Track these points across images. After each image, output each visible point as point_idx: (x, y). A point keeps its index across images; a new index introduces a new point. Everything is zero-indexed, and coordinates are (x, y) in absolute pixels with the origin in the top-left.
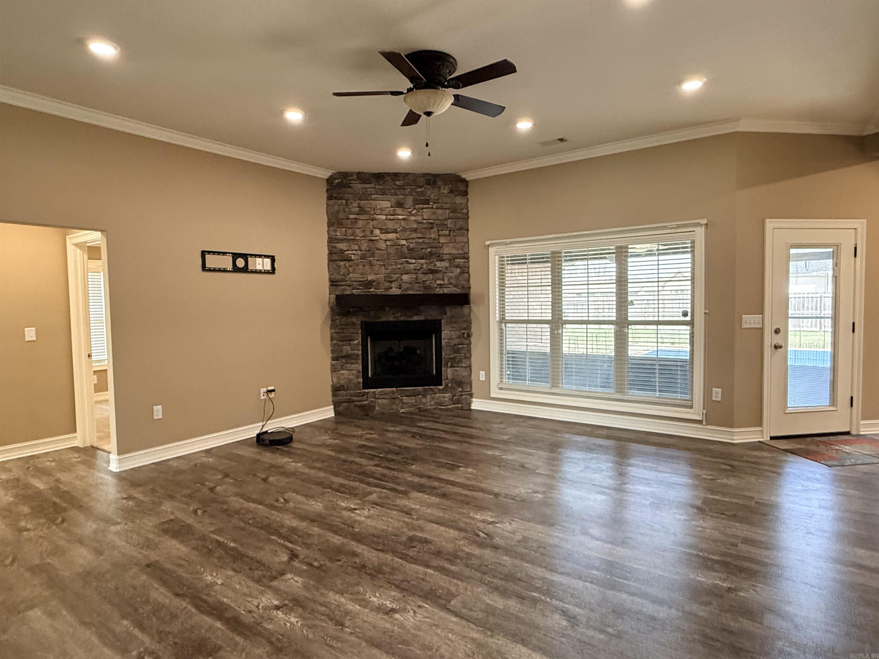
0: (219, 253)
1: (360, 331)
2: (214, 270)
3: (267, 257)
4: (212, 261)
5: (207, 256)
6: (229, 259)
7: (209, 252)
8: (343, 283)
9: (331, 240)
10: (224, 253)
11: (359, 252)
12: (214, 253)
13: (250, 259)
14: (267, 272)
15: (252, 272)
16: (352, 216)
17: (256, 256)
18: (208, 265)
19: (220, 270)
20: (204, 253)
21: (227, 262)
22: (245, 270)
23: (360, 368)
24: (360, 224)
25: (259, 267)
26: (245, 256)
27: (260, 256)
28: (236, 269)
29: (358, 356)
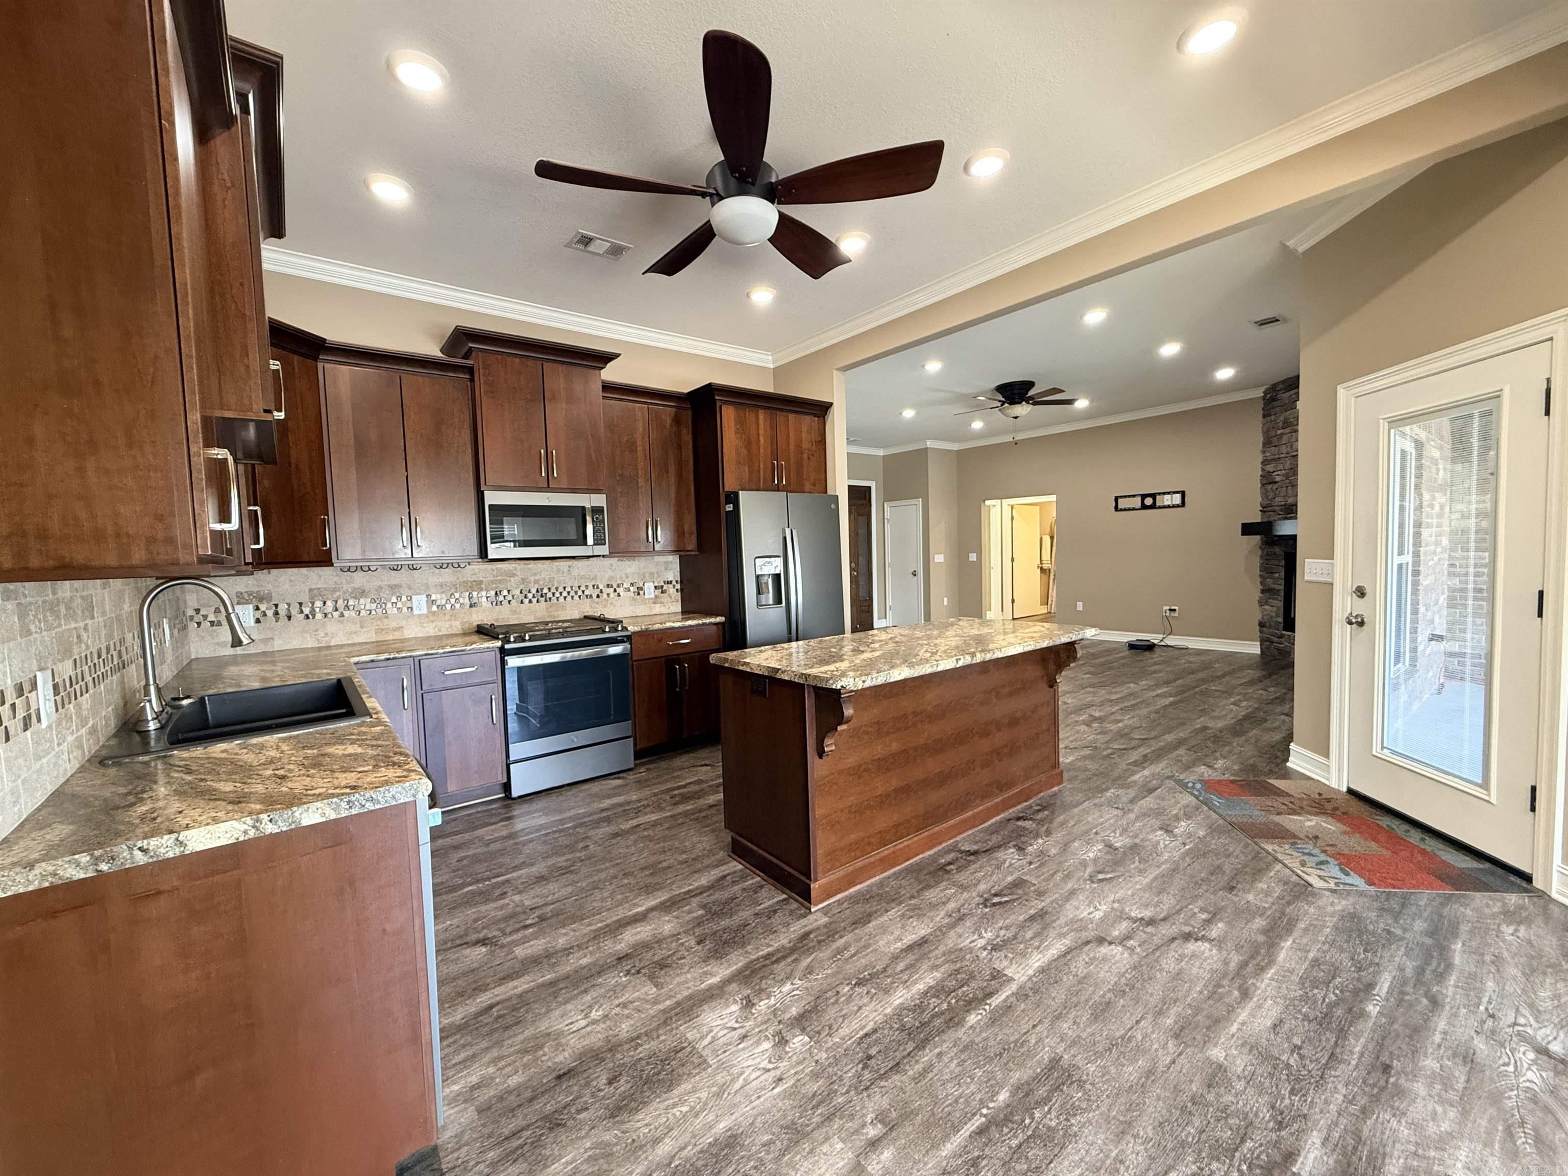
0: (1129, 496)
1: (1283, 563)
2: (1125, 510)
3: (1177, 492)
4: (1122, 504)
5: (1120, 500)
6: (1139, 499)
7: (1121, 497)
8: (1269, 509)
9: (1265, 462)
10: (1134, 496)
11: (1284, 472)
12: (1125, 497)
13: (1158, 497)
14: (1178, 506)
15: (1160, 507)
16: (1279, 432)
17: (1164, 493)
18: (1120, 507)
19: (1130, 509)
20: (1116, 499)
21: (1137, 502)
22: (1153, 506)
23: (1281, 604)
24: (1285, 438)
25: (1166, 503)
26: (1153, 496)
27: (1169, 493)
28: (1144, 507)
29: (1279, 590)
